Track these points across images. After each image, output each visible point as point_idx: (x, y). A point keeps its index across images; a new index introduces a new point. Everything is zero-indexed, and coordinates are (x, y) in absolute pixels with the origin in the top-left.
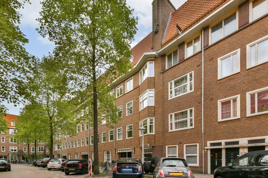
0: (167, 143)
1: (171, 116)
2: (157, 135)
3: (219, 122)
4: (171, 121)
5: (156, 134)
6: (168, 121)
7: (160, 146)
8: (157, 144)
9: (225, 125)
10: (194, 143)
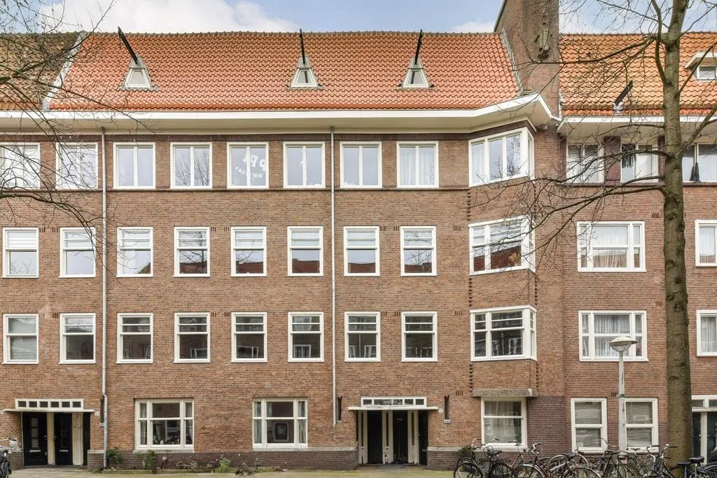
0: (574, 390)
1: (586, 317)
2: (544, 364)
3: (698, 357)
4: (586, 331)
5: (541, 362)
6: (577, 329)
7: (558, 397)
8: (545, 391)
9: (708, 365)
10: (648, 397)
